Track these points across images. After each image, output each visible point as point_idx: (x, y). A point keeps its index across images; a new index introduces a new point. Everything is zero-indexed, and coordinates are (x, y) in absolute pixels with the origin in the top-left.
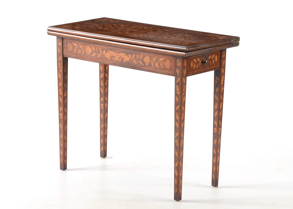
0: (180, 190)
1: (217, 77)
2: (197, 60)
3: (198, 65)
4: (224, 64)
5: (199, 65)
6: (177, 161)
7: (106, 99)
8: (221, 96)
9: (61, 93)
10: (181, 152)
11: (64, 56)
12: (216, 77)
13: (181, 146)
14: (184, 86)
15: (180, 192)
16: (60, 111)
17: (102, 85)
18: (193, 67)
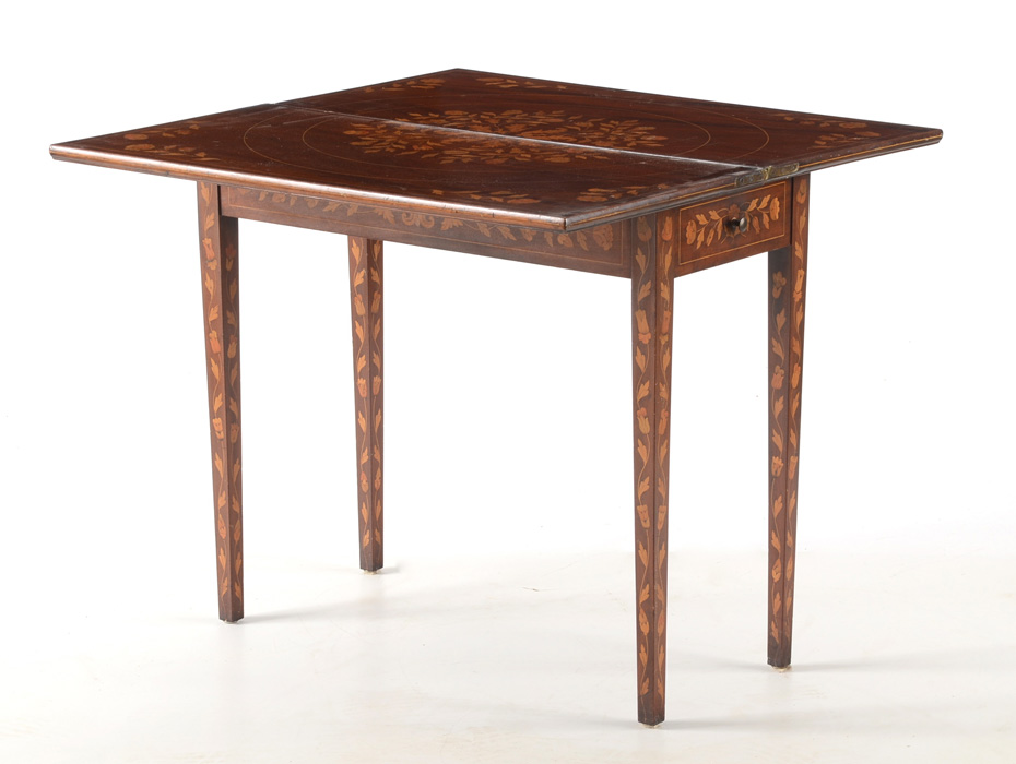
0: (660, 686)
1: (779, 274)
2: (708, 217)
3: (712, 234)
4: (802, 226)
5: (716, 234)
6: (647, 582)
7: (376, 361)
8: (796, 343)
9: (218, 347)
10: (660, 548)
11: (225, 214)
12: (774, 275)
13: (659, 527)
14: (666, 314)
15: (660, 691)
16: (216, 409)
17: (362, 310)
18: (696, 241)
